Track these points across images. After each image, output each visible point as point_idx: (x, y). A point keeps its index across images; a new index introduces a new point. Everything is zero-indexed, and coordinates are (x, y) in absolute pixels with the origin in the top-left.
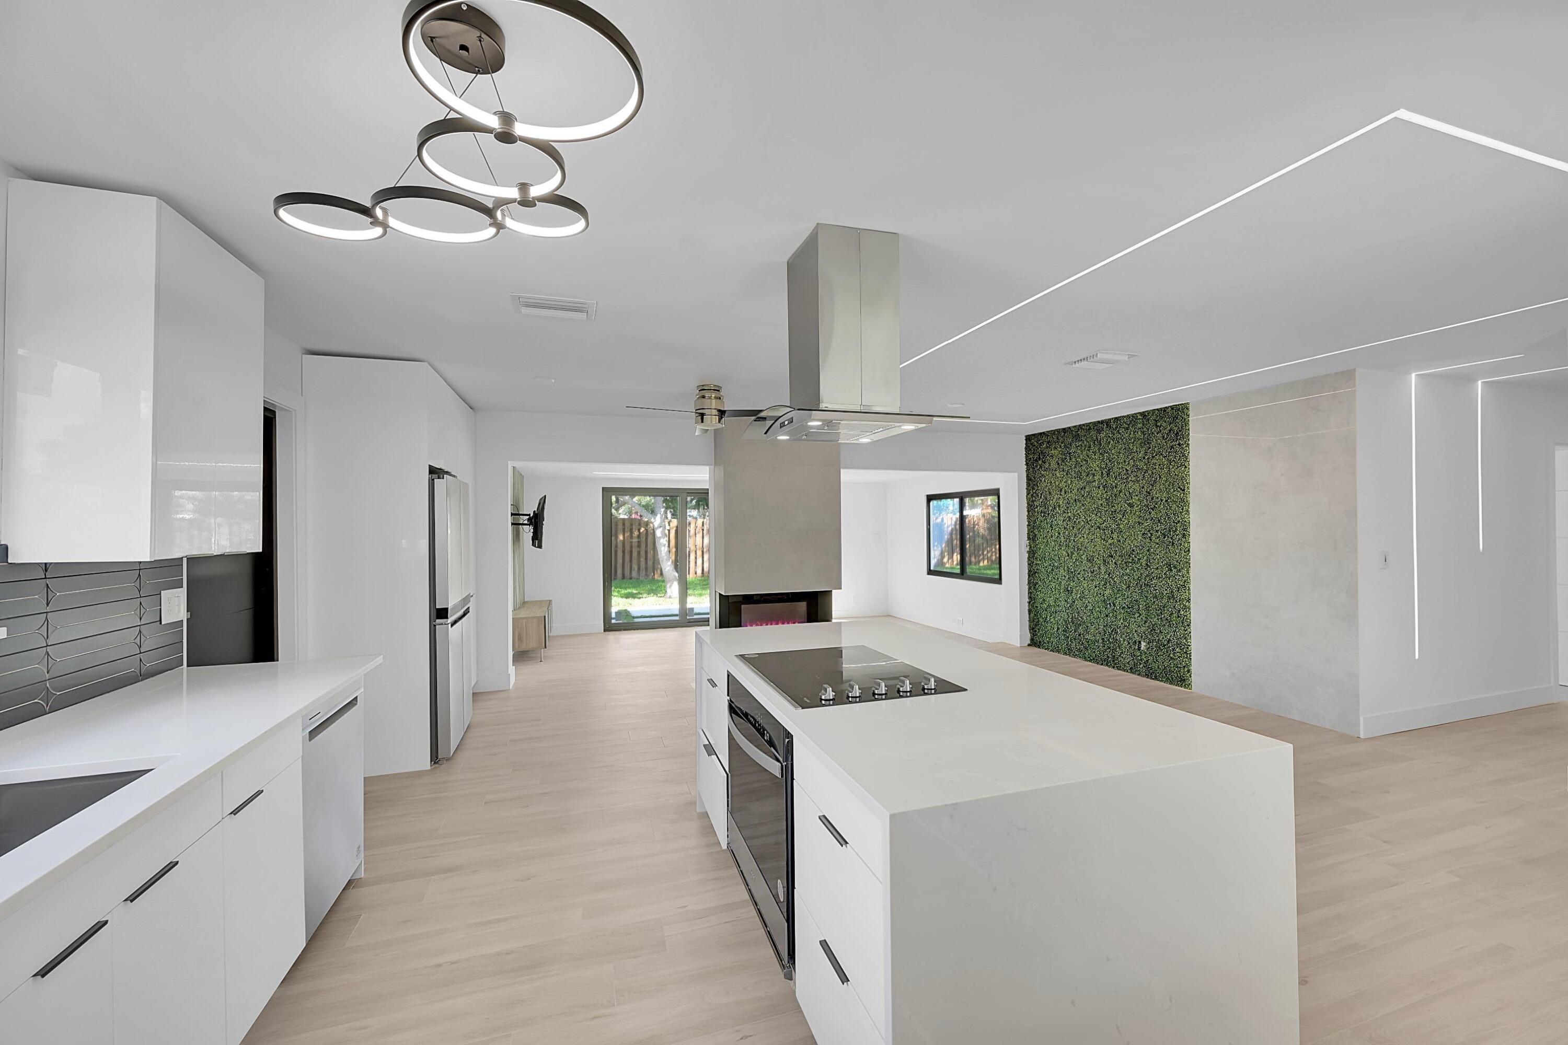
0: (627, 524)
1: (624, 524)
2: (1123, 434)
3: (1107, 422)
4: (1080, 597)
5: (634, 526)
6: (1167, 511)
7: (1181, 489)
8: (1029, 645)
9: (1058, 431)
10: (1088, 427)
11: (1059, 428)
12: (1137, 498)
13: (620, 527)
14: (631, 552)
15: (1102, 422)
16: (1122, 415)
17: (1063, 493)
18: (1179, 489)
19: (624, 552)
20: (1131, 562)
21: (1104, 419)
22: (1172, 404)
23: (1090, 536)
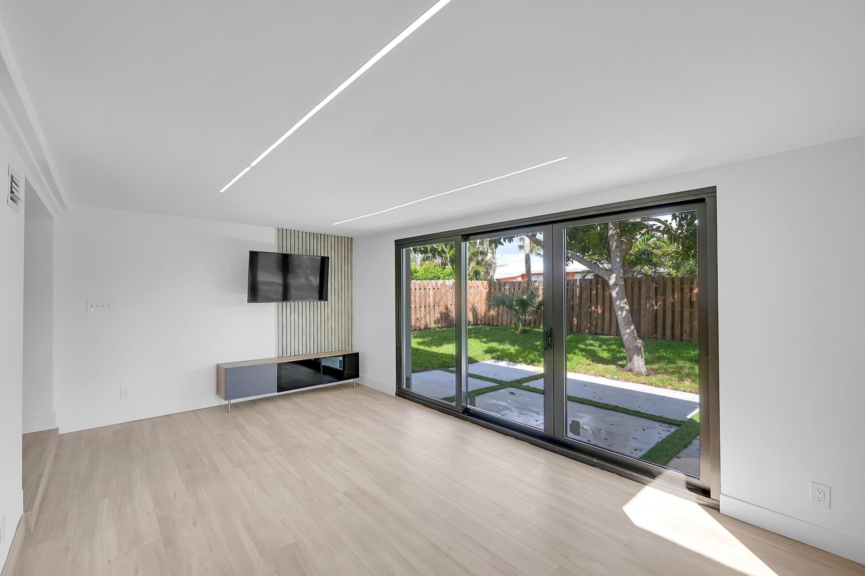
0: (677, 283)
1: (673, 283)
5: (685, 285)
13: (669, 286)
14: (682, 312)
19: (673, 312)
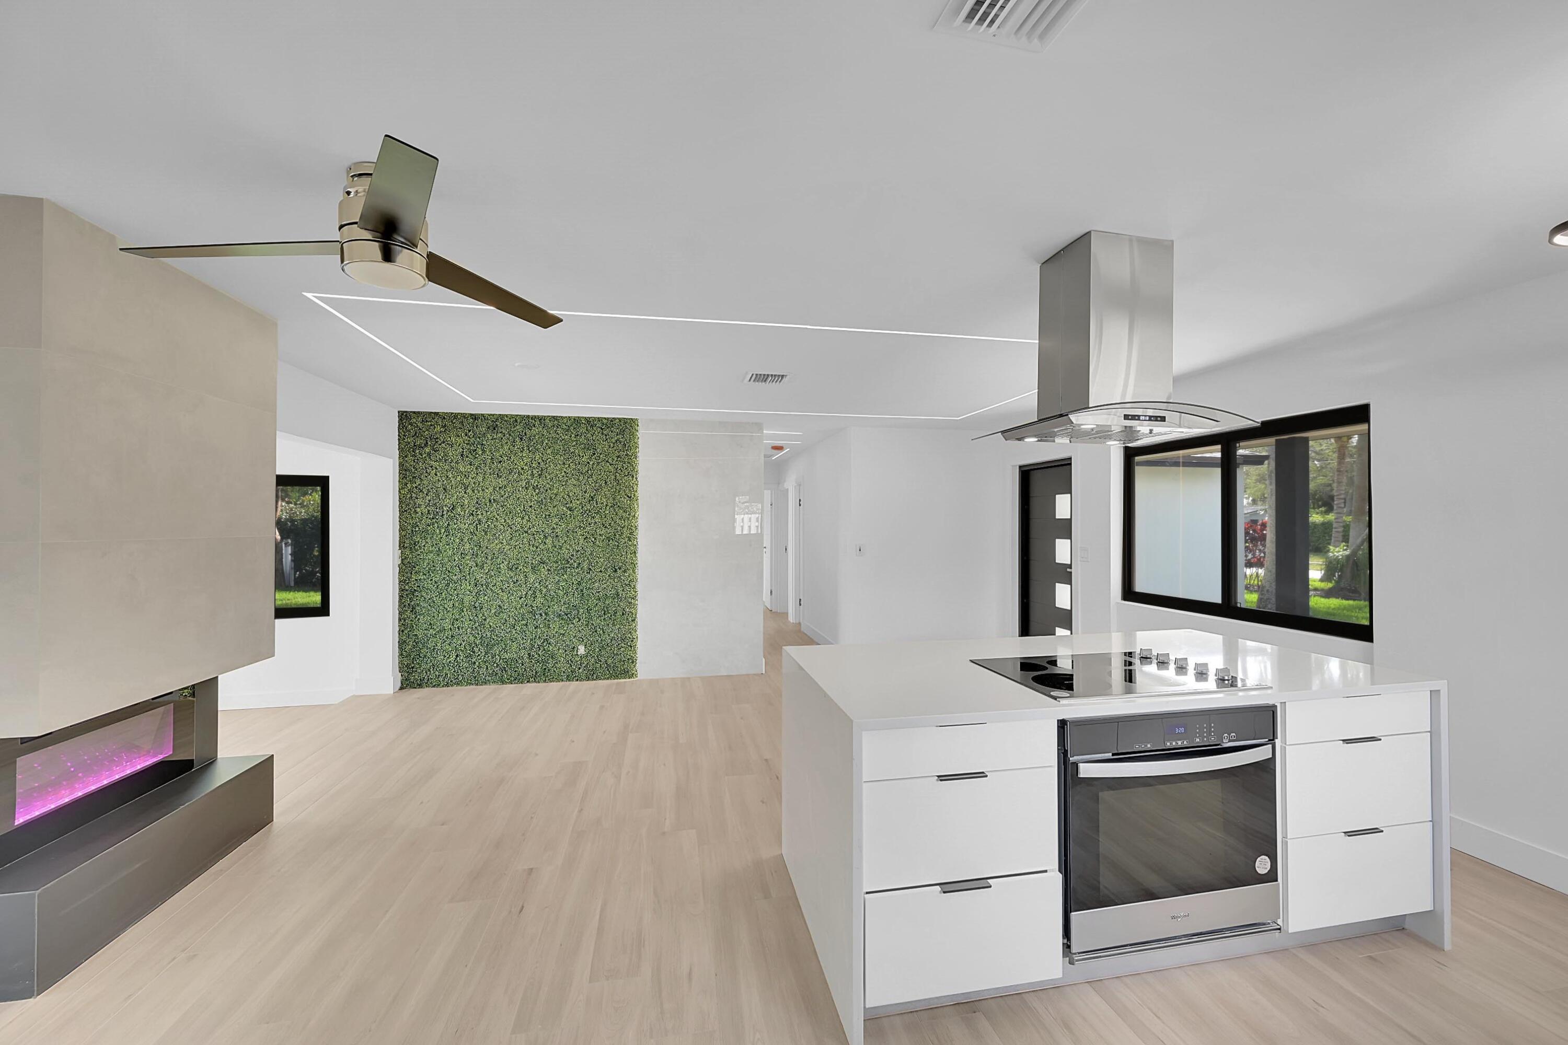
2: (561, 435)
3: (541, 419)
4: (495, 612)
6: (612, 516)
7: (628, 496)
8: (401, 688)
9: (464, 416)
10: (515, 420)
11: (466, 412)
12: (578, 502)
15: (534, 418)
16: (562, 415)
17: (469, 491)
18: (626, 496)
20: (569, 567)
21: (536, 414)
22: (621, 417)
23: (513, 542)
